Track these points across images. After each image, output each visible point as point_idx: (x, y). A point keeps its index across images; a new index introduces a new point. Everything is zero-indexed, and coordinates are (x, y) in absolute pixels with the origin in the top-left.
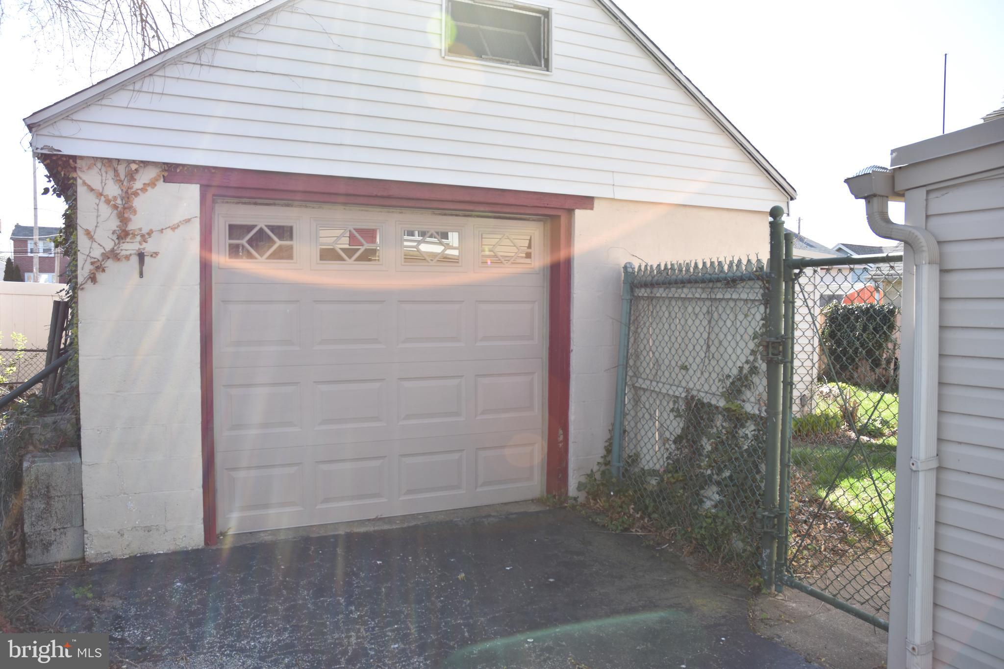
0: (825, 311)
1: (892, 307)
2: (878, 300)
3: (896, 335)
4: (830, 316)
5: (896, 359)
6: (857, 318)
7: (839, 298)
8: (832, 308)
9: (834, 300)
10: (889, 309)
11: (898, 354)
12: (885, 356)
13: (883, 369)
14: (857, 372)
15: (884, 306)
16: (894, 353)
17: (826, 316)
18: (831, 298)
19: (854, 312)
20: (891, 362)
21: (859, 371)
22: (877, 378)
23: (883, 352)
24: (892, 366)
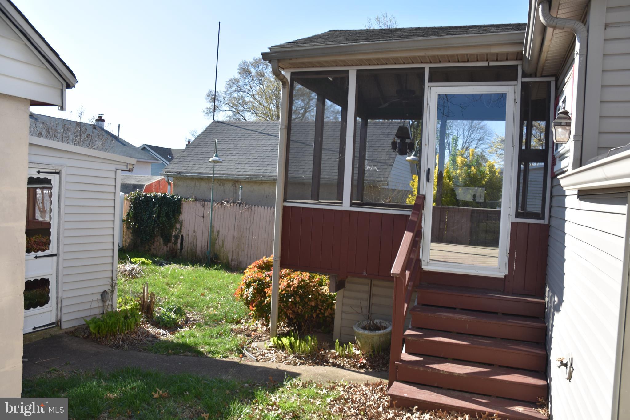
0: (130, 198)
1: (179, 197)
2: (169, 191)
3: (182, 217)
4: (134, 201)
5: (182, 236)
6: (154, 204)
7: (141, 186)
8: (136, 195)
9: (137, 189)
10: (178, 198)
11: (184, 233)
12: (174, 234)
13: (173, 243)
14: (154, 245)
15: (174, 196)
16: (180, 231)
17: (131, 201)
18: (135, 187)
19: (152, 199)
20: (179, 238)
21: (155, 244)
22: (168, 250)
23: (173, 231)
24: (179, 241)
